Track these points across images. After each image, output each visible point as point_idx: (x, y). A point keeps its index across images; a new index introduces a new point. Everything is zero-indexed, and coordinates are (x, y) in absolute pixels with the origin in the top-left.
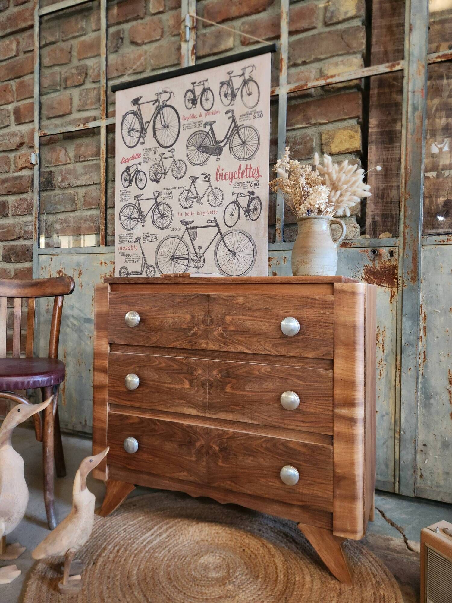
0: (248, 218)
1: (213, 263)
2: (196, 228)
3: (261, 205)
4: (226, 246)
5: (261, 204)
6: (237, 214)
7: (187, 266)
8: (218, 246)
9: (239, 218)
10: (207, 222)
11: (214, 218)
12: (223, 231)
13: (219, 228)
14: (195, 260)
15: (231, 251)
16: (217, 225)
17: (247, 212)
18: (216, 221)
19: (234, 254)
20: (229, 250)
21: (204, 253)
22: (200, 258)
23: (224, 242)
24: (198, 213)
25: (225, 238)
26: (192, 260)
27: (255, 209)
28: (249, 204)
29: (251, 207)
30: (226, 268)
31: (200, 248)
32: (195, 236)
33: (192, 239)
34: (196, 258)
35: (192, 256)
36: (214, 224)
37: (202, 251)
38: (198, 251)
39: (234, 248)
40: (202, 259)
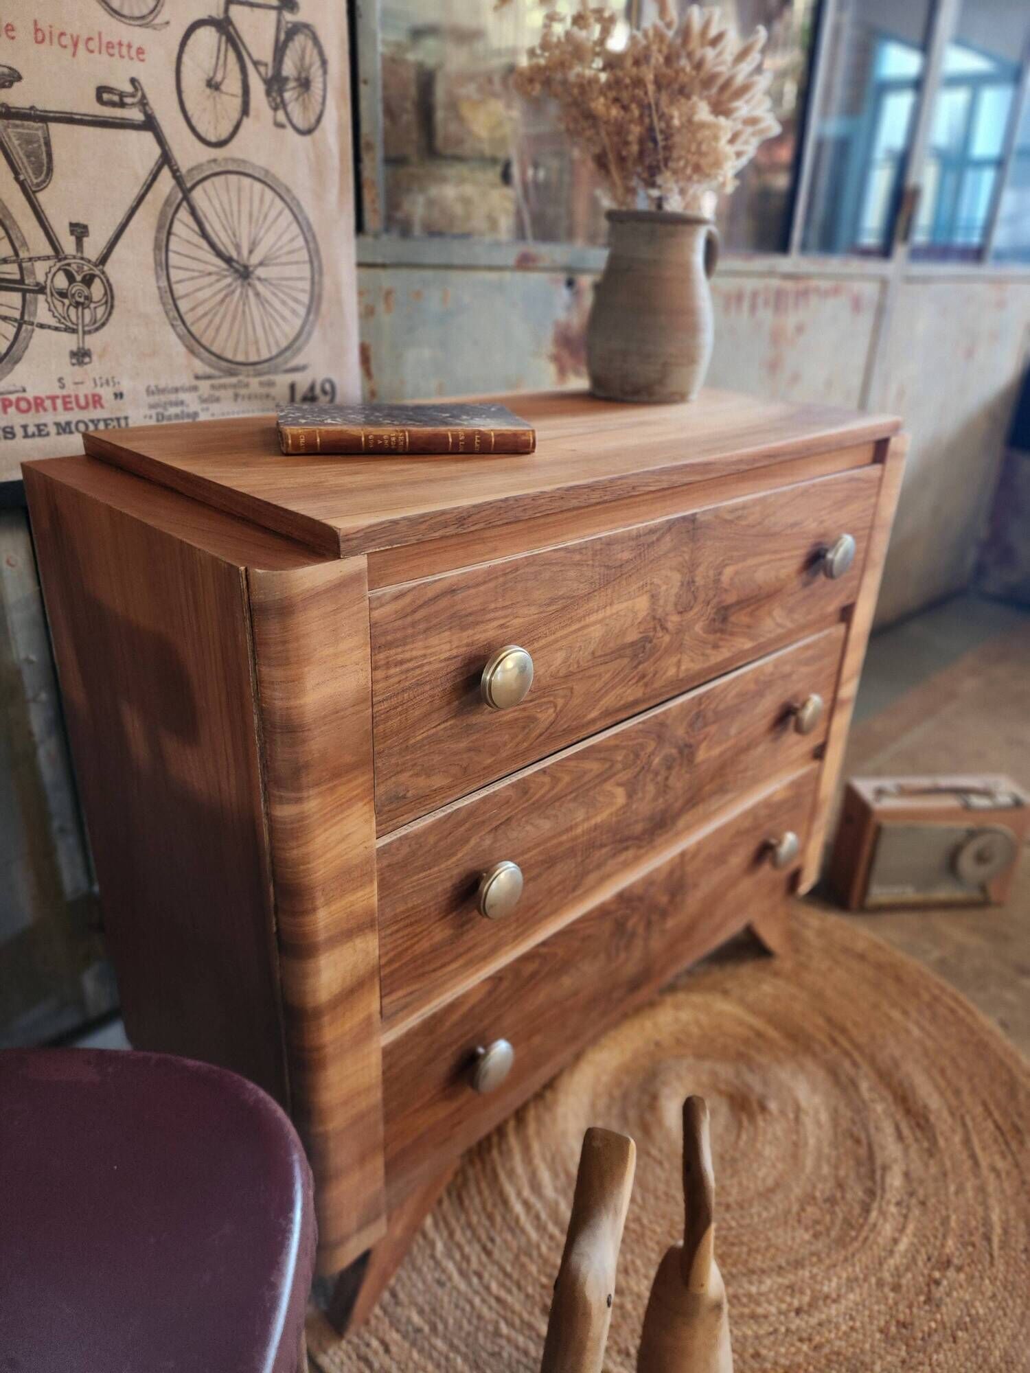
0: (281, 116)
1: (153, 308)
2: (45, 118)
3: (325, 72)
4: (204, 234)
5: (324, 63)
6: (233, 85)
7: (21, 323)
8: (165, 231)
9: (245, 111)
10: (99, 99)
11: (133, 81)
12: (184, 164)
13: (161, 140)
14: (63, 294)
15: (228, 260)
16: (150, 124)
17: (275, 84)
18: (143, 104)
19: (244, 274)
20: (219, 254)
21: (104, 259)
22: (88, 281)
23: (193, 212)
24: (39, 36)
25: (198, 195)
26: (41, 289)
27: (305, 84)
28: (280, 51)
29: (289, 69)
30: (211, 332)
31: (79, 231)
32: (46, 168)
33: (28, 174)
34: (61, 282)
35: (40, 271)
36: (136, 115)
37: (94, 247)
38: (68, 244)
39: (238, 247)
40: (97, 290)
